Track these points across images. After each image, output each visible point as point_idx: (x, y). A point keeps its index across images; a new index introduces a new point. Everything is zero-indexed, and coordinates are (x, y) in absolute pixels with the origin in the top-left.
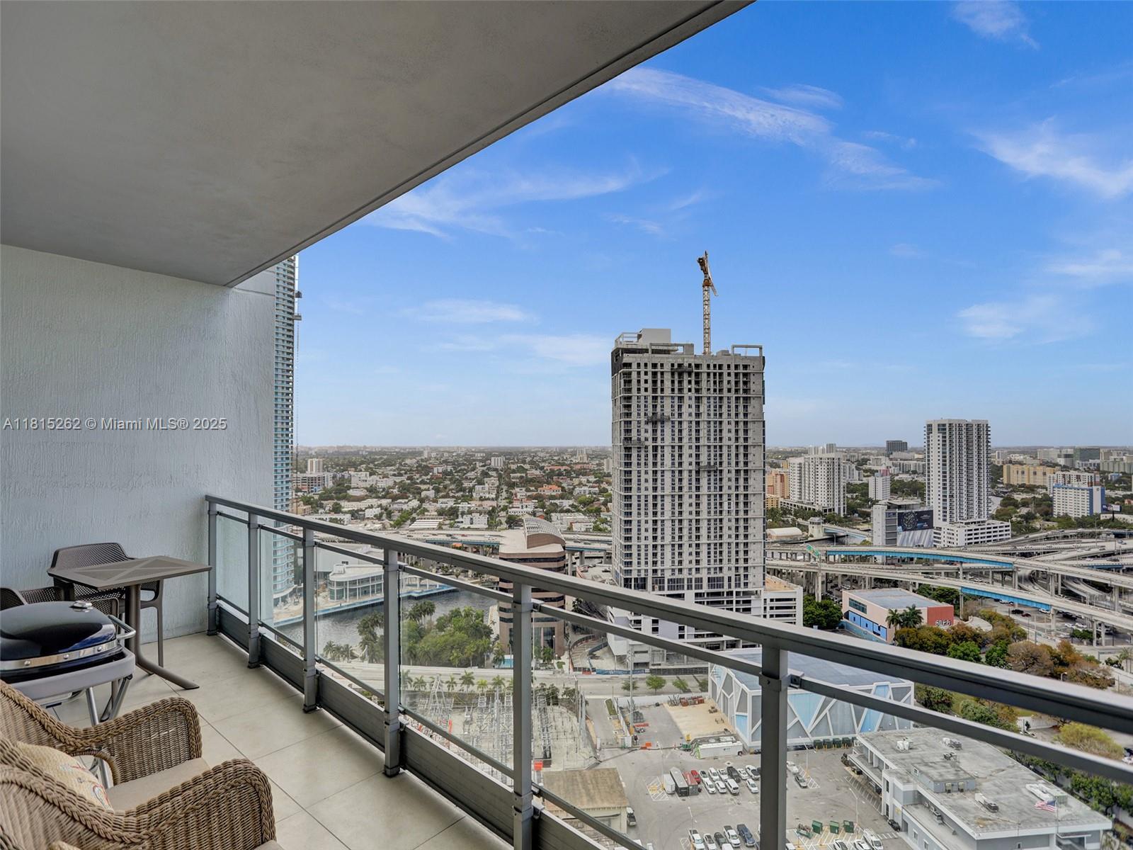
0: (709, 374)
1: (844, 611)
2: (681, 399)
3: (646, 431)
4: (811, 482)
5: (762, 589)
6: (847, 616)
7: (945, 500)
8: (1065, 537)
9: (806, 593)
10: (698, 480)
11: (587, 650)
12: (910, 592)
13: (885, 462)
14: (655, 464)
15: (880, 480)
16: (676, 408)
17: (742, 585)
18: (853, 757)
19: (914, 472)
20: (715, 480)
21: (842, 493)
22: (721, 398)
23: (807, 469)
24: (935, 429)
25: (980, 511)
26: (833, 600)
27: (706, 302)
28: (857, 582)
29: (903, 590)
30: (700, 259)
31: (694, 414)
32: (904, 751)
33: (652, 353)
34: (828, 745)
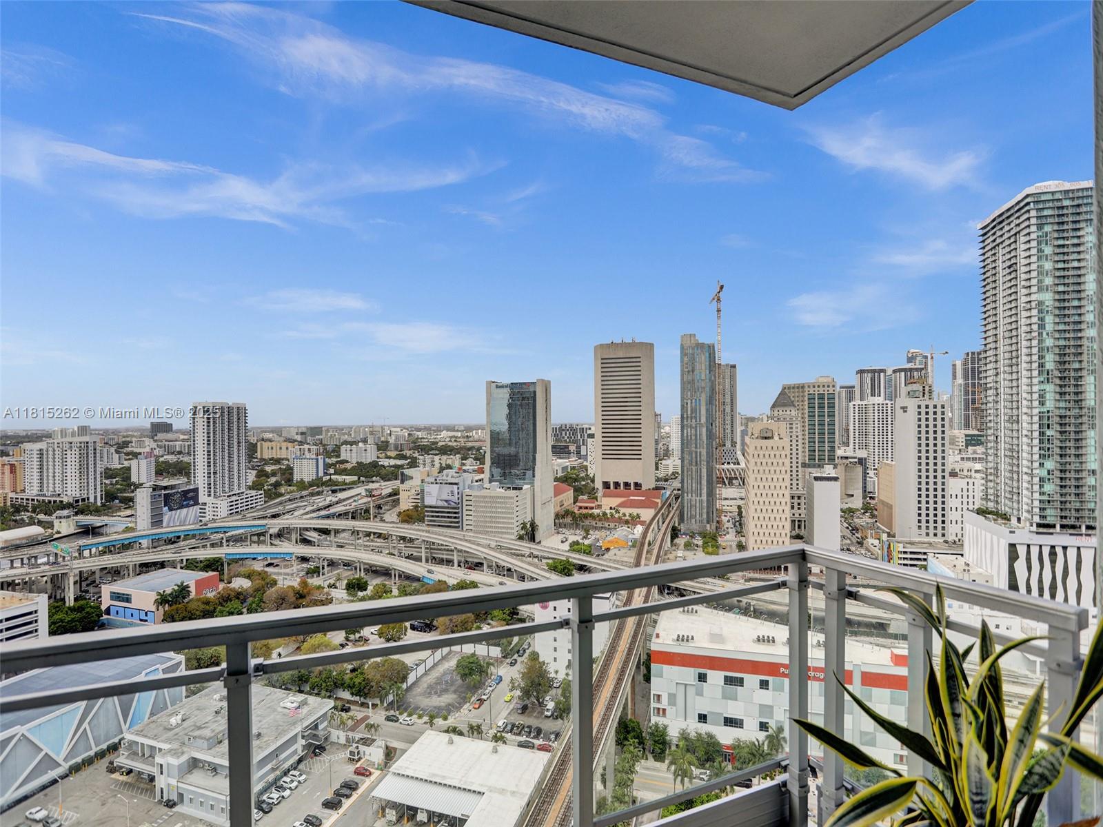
1: (103, 607)
4: (57, 471)
6: (108, 612)
7: (209, 477)
9: (52, 601)
12: (178, 570)
13: (149, 444)
15: (143, 463)
18: (122, 759)
19: (180, 453)
21: (98, 479)
23: (50, 456)
25: (239, 483)
26: (89, 599)
28: (119, 573)
29: (170, 569)
32: (178, 725)
34: (89, 762)
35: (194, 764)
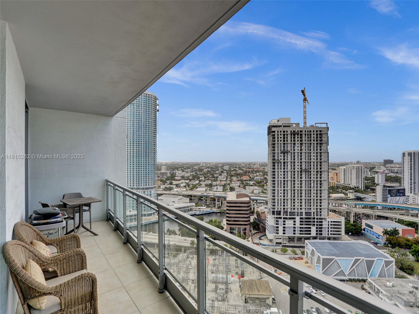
0: (305, 134)
2: (294, 144)
3: (281, 156)
4: (349, 176)
5: (327, 217)
6: (364, 230)
7: (411, 185)
9: (346, 220)
10: (301, 175)
11: (258, 237)
12: (394, 222)
13: (383, 169)
14: (284, 169)
15: (380, 176)
16: (293, 147)
17: (319, 215)
18: (366, 287)
19: (397, 173)
20: (308, 175)
21: (363, 181)
22: (310, 144)
23: (347, 171)
24: (406, 155)
26: (358, 223)
27: (305, 107)
28: (369, 217)
29: (390, 221)
30: (302, 90)
31: (299, 150)
32: (390, 287)
33: (283, 127)
34: (355, 281)
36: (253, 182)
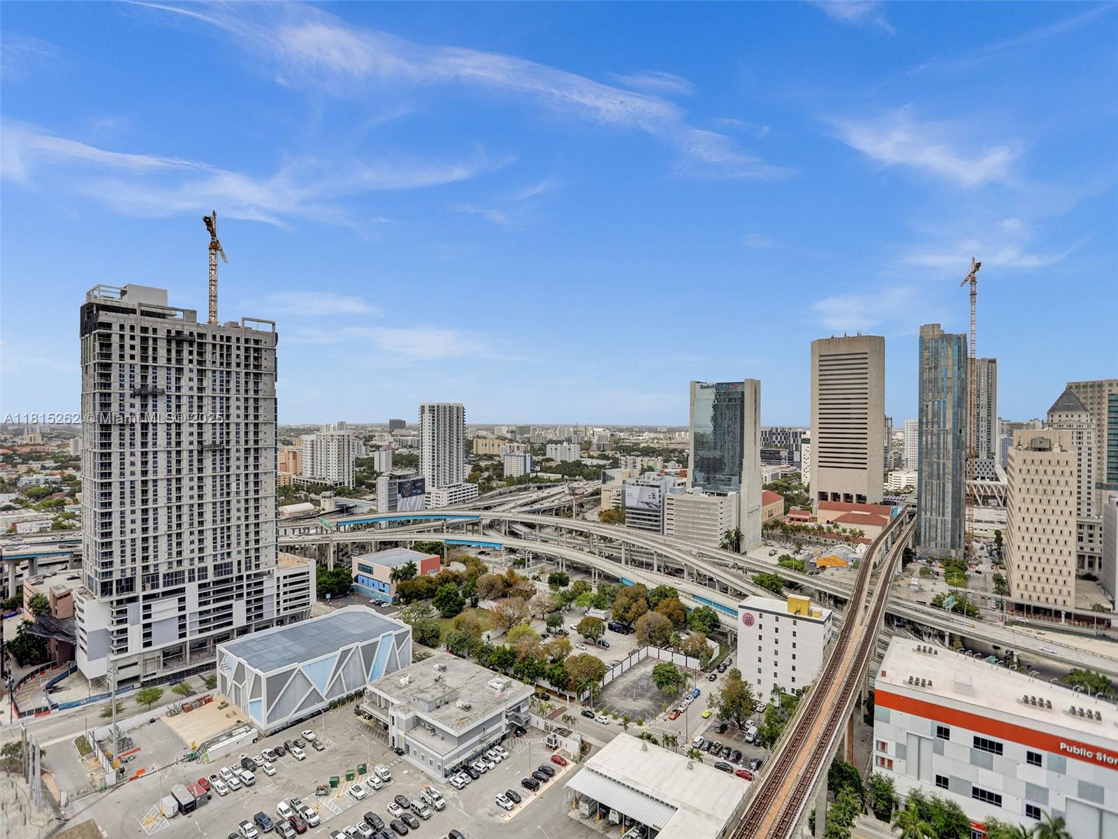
0: (214, 346)
1: (353, 576)
2: (179, 370)
3: (132, 406)
4: (323, 458)
5: (275, 568)
6: (356, 579)
7: (433, 469)
8: (511, 492)
9: (319, 565)
10: (200, 461)
11: (43, 685)
12: (408, 550)
13: (388, 438)
14: (144, 444)
15: (383, 454)
16: (173, 380)
17: (253, 567)
18: (365, 706)
19: (411, 447)
20: (222, 460)
21: (351, 467)
22: (229, 373)
23: (318, 446)
24: (427, 409)
25: (458, 476)
26: (344, 567)
27: (213, 267)
28: (364, 548)
29: (401, 549)
30: (206, 218)
31: (195, 389)
32: (406, 686)
33: (142, 314)
34: (342, 702)
35: (418, 722)
36: (13, 496)
